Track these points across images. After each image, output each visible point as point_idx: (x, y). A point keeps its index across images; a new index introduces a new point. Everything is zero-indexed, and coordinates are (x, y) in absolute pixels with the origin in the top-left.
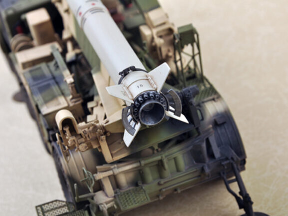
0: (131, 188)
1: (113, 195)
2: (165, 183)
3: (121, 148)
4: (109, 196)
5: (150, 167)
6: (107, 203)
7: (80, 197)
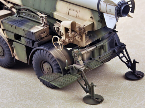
0: (88, 61)
1: (83, 64)
2: (102, 57)
3: (87, 40)
4: (81, 65)
5: (96, 50)
6: (83, 67)
7: (69, 66)
